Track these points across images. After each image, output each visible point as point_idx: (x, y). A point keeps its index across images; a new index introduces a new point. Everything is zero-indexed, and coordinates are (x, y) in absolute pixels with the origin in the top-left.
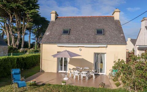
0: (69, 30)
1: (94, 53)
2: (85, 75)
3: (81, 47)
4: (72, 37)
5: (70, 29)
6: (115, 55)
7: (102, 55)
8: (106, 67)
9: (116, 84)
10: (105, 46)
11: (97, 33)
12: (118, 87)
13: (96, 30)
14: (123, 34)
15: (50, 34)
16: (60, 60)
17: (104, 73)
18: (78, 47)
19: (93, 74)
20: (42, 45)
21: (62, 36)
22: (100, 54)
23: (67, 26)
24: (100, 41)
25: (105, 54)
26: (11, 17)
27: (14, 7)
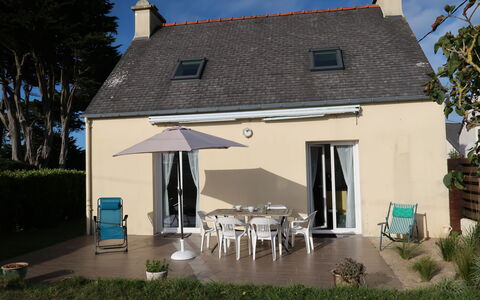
0: (201, 63)
1: (307, 143)
2: (265, 235)
3: (250, 120)
4: (213, 85)
5: (206, 61)
6: (396, 146)
7: (339, 150)
8: (363, 202)
9: (418, 268)
10: (353, 109)
11: (317, 64)
12: (429, 279)
13: (311, 56)
14: (425, 60)
15: (128, 83)
16: (167, 182)
17: (354, 226)
18: (239, 121)
19: (306, 232)
20: (90, 124)
21: (174, 83)
22: (332, 149)
23: (194, 52)
24: (328, 92)
25: (356, 149)
26: (20, 62)
27: (27, 27)
